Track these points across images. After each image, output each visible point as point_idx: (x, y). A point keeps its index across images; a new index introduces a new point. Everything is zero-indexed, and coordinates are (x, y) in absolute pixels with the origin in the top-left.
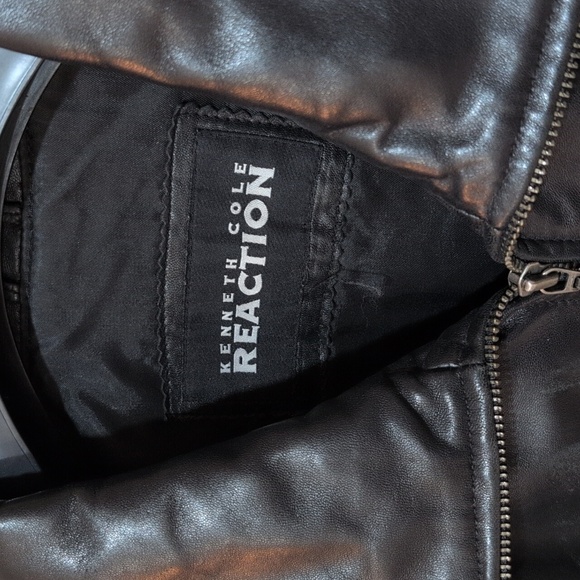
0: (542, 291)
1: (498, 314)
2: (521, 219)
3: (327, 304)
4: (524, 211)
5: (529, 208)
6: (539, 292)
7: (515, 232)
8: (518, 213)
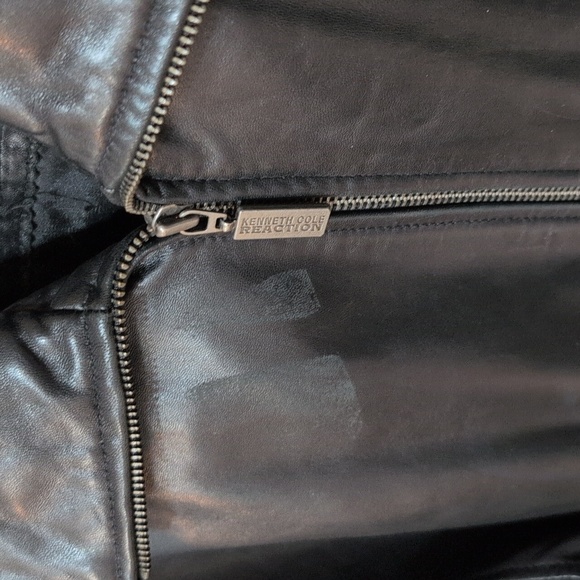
0: (183, 232)
1: (128, 258)
2: (142, 160)
3: (26, 225)
4: (145, 152)
5: (153, 140)
6: (179, 233)
7: (135, 174)
8: (139, 154)
